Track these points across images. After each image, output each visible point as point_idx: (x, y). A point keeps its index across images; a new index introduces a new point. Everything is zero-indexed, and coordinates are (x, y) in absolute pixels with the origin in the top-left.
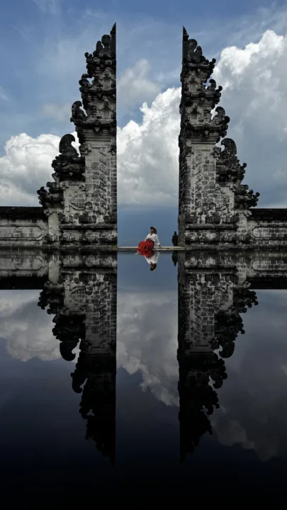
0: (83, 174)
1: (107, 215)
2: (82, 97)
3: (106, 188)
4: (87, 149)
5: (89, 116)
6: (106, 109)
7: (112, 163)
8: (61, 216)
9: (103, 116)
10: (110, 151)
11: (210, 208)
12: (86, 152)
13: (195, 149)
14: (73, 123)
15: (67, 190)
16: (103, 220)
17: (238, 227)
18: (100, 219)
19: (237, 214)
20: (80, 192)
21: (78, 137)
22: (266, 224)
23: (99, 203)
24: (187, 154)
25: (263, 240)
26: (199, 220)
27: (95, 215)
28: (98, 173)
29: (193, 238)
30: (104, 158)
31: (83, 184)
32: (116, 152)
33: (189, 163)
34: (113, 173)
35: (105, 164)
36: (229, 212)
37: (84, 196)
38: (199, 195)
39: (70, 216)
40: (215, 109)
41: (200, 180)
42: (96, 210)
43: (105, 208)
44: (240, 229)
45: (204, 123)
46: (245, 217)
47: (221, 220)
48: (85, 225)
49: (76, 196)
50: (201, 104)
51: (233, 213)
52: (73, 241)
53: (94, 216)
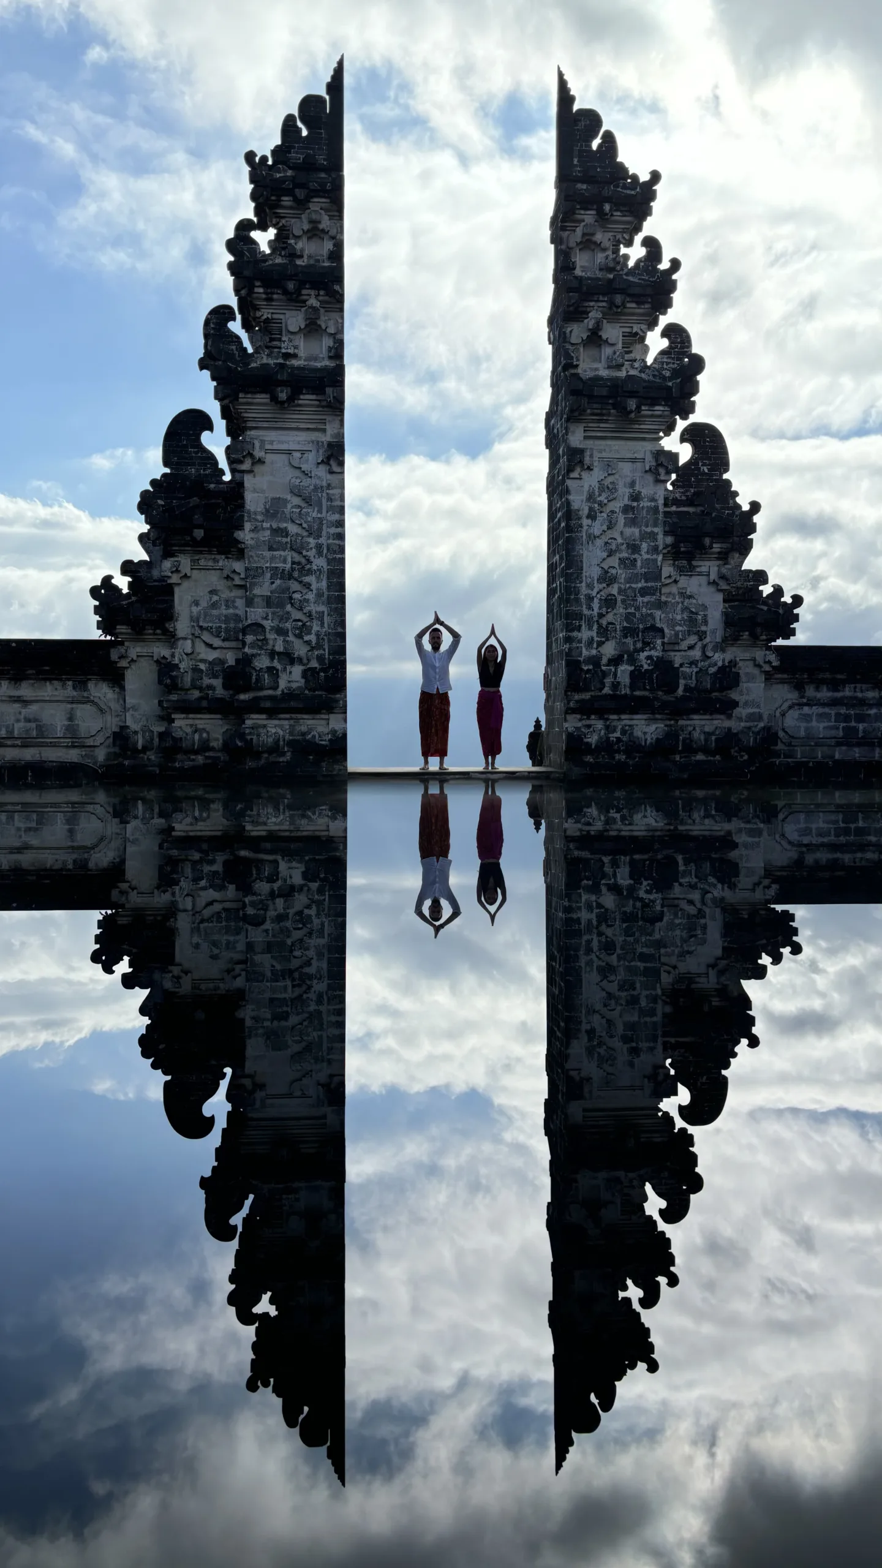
0: (239, 535)
1: (314, 664)
2: (237, 291)
3: (311, 579)
4: (251, 455)
5: (256, 351)
6: (312, 328)
7: (330, 499)
8: (166, 670)
9: (302, 353)
10: (326, 462)
11: (648, 644)
12: (246, 466)
13: (596, 455)
14: (206, 373)
15: (186, 584)
16: (302, 682)
17: (735, 704)
18: (292, 678)
19: (733, 663)
20: (226, 594)
21: (223, 417)
22: (825, 694)
23: (288, 625)
24: (570, 470)
25: (817, 745)
26: (608, 681)
27: (276, 664)
28: (284, 532)
29: (593, 739)
30: (306, 482)
31: (238, 566)
32: (342, 464)
33: (578, 501)
34: (333, 530)
35: (308, 501)
36: (706, 657)
37: (240, 603)
38: (609, 602)
39: (196, 670)
40: (659, 330)
41: (611, 554)
42: (279, 647)
43: (308, 643)
44: (741, 711)
45: (622, 374)
46: (756, 671)
47: (682, 682)
48: (242, 697)
49: (214, 605)
50: (614, 313)
51: (718, 658)
52: (205, 747)
53: (270, 669)
